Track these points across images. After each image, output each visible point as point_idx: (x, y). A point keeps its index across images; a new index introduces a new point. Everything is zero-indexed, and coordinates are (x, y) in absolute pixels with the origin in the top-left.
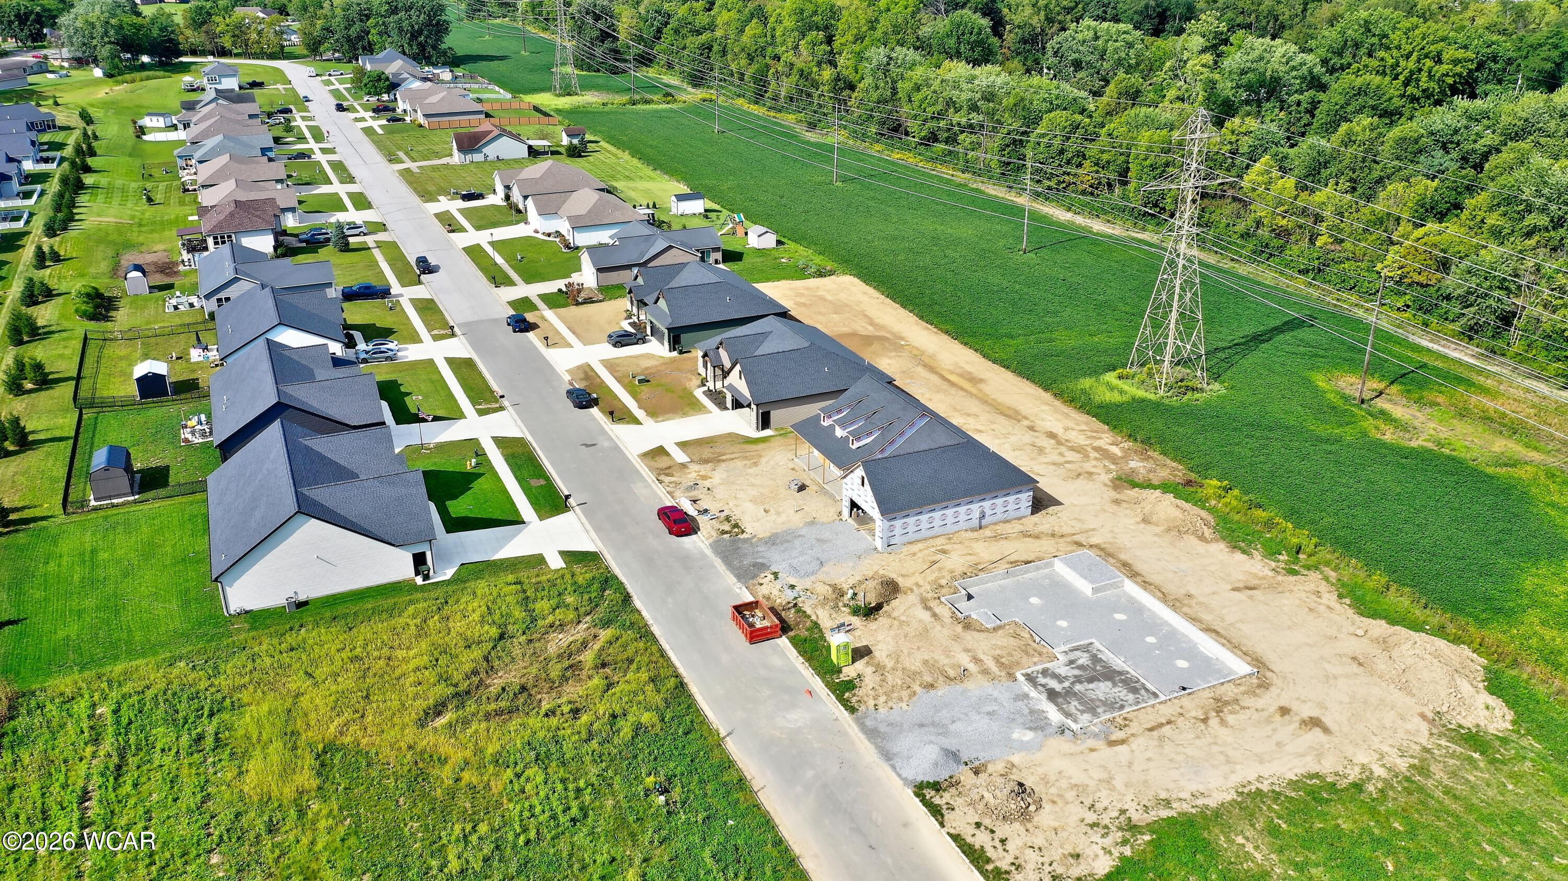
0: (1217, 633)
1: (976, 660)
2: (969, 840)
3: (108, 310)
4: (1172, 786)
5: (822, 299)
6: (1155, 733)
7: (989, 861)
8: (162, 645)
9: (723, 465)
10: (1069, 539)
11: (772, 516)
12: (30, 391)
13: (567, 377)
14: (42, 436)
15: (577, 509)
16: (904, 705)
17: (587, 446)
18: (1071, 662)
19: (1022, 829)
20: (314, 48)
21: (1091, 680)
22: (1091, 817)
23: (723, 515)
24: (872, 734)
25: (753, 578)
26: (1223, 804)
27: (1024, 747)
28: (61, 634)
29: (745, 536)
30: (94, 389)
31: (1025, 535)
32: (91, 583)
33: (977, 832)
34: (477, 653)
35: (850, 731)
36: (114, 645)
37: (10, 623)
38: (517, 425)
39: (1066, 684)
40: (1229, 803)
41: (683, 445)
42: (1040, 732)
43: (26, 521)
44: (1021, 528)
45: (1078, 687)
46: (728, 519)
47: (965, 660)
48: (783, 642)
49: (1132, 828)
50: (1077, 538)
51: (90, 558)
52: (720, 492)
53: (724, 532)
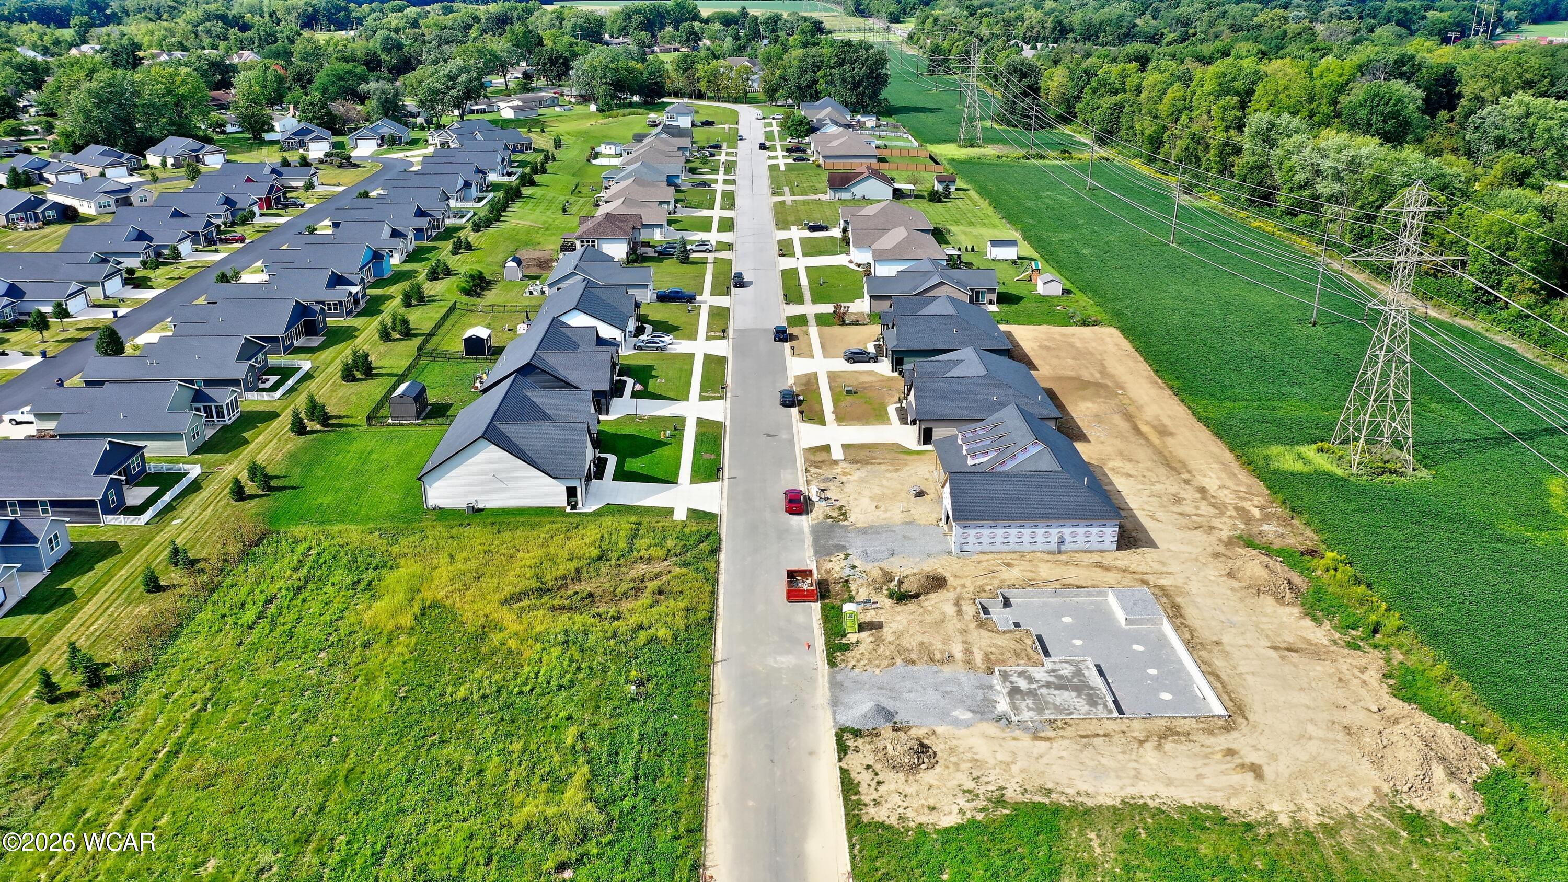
0: (1218, 677)
1: (968, 652)
2: (853, 775)
3: (483, 289)
4: (1065, 781)
5: (1072, 345)
6: (1084, 740)
7: (858, 793)
8: (374, 519)
9: (869, 467)
10: (1137, 577)
11: (879, 513)
12: (395, 340)
13: (791, 381)
14: (384, 372)
15: (726, 482)
16: (877, 671)
17: (768, 435)
18: (1053, 671)
19: (903, 779)
20: (771, 93)
21: (1058, 688)
22: (970, 785)
23: (838, 504)
24: (835, 685)
25: (828, 555)
26: (1101, 806)
27: (956, 723)
28: (319, 501)
29: (846, 523)
30: (439, 344)
31: (1099, 566)
32: (357, 472)
33: (864, 772)
34: (572, 566)
35: (820, 680)
36: (345, 514)
37: (292, 488)
38: (725, 413)
39: (1034, 686)
40: (1108, 808)
41: (846, 447)
42: (979, 716)
43: (340, 426)
44: (1100, 559)
45: (1044, 691)
46: (840, 508)
47: (957, 650)
48: (816, 607)
49: (1000, 801)
50: (1146, 577)
51: (365, 457)
52: (848, 488)
53: (831, 517)
